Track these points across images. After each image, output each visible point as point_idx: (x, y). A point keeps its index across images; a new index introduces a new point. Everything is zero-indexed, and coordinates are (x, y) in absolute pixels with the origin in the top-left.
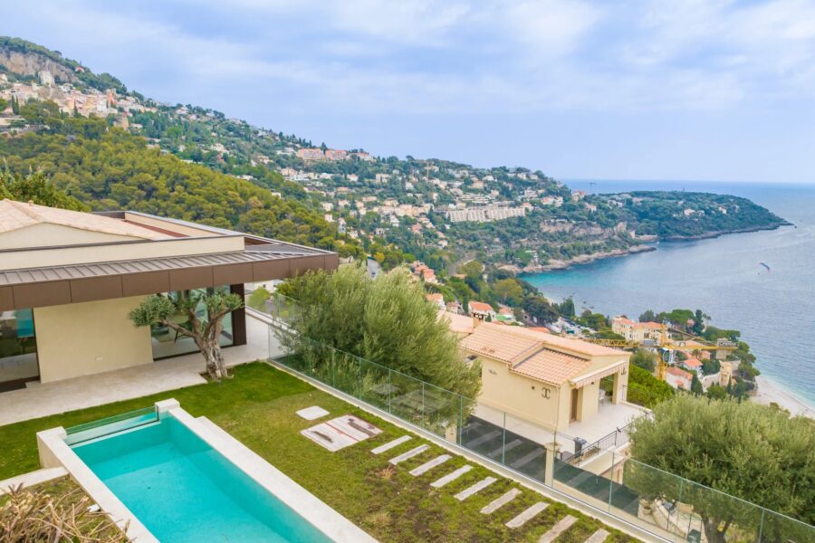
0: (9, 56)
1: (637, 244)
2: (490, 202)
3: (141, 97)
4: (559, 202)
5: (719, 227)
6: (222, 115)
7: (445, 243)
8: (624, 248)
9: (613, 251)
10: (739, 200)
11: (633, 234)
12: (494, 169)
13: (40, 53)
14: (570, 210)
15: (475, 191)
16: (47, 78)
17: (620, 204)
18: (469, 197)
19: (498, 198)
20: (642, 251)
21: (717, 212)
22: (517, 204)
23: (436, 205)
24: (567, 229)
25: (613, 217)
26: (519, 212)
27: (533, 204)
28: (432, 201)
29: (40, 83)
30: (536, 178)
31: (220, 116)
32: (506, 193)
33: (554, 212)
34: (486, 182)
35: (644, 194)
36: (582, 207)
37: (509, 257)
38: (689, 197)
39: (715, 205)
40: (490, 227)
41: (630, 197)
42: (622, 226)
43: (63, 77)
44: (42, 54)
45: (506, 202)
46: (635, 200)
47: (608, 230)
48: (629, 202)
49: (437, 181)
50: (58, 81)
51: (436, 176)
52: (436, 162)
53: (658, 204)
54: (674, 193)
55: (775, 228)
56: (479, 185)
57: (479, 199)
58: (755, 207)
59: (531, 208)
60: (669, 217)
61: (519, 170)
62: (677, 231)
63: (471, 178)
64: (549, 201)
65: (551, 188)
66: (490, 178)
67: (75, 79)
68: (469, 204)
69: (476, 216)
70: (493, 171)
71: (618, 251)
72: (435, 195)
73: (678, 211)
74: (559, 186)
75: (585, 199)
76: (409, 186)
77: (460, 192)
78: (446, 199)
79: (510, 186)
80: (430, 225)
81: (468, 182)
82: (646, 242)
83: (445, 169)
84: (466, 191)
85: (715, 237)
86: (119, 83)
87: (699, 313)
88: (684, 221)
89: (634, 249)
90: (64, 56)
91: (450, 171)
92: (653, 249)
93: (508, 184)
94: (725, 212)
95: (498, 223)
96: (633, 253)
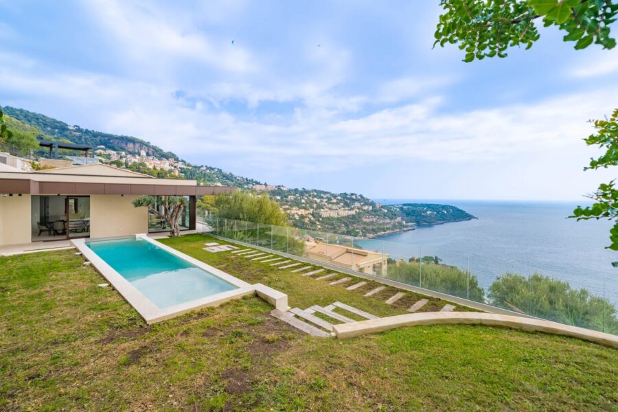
0: (127, 144)
1: (406, 227)
2: (340, 208)
3: (185, 162)
4: (371, 208)
5: (444, 219)
6: (221, 170)
7: (319, 227)
8: (400, 229)
9: (396, 230)
10: (452, 208)
11: (404, 223)
12: (341, 194)
13: (141, 143)
14: (375, 212)
15: (333, 203)
16: (143, 153)
17: (398, 209)
18: (330, 206)
19: (343, 207)
20: (409, 230)
21: (442, 212)
22: (352, 209)
23: (315, 210)
24: (374, 220)
25: (395, 215)
26: (353, 212)
27: (359, 209)
28: (313, 208)
29: (139, 155)
30: (359, 197)
31: (220, 171)
32: (347, 205)
33: (368, 212)
34: (338, 199)
35: (408, 205)
36: (381, 210)
37: (348, 233)
38: (429, 206)
39: (441, 209)
40: (339, 219)
41: (402, 206)
42: (399, 219)
43: (150, 153)
44: (142, 143)
45: (346, 208)
46: (405, 207)
47: (393, 221)
48: (402, 209)
49: (316, 199)
50: (148, 155)
51: (315, 197)
52: (315, 191)
53: (415, 209)
54: (422, 204)
55: (470, 219)
56: (335, 201)
57: (335, 207)
58: (459, 210)
59: (358, 211)
60: (420, 215)
61: (352, 194)
62: (425, 222)
63: (331, 197)
64: (366, 208)
65: (366, 202)
66: (339, 198)
67: (156, 154)
68: (330, 209)
69: (334, 214)
70: (341, 195)
71: (398, 230)
72: (315, 205)
73: (424, 212)
74: (370, 201)
75: (382, 207)
76: (303, 201)
77: (326, 204)
78: (320, 207)
79: (348, 201)
80: (312, 219)
81: (329, 199)
82: (411, 226)
83: (319, 194)
84: (329, 203)
85: (442, 224)
86: (175, 156)
87: (436, 258)
88: (427, 216)
89: (405, 229)
90: (151, 144)
91: (322, 195)
92: (414, 229)
93: (347, 200)
94: (446, 212)
95: (343, 217)
96: (405, 231)
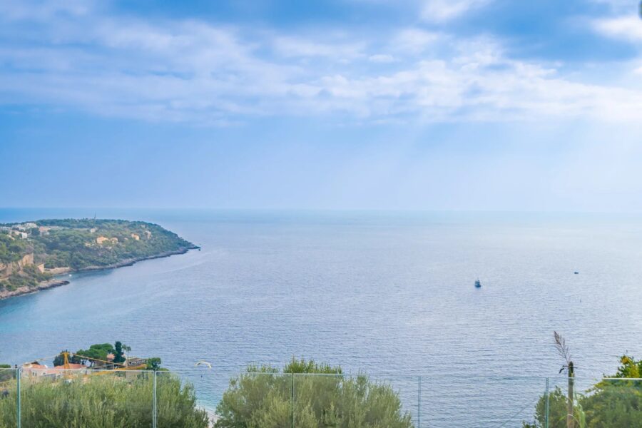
1: (47, 278)
5: (134, 254)
8: (31, 284)
9: (19, 290)
10: (152, 227)
11: (42, 268)
17: (25, 235)
20: (54, 286)
21: (131, 238)
25: (17, 249)
35: (52, 223)
38: (101, 225)
39: (127, 231)
41: (35, 226)
42: (28, 259)
46: (44, 230)
47: (11, 266)
48: (35, 232)
53: (68, 233)
54: (85, 221)
55: (185, 252)
58: (165, 232)
60: (81, 247)
62: (93, 262)
71: (26, 289)
73: (90, 239)
82: (60, 275)
85: (130, 265)
87: (118, 344)
88: (96, 250)
89: (43, 284)
92: (66, 283)
94: (138, 238)
96: (42, 289)
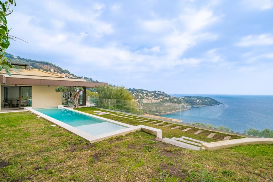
0: (44, 66)
2: (152, 98)
3: (73, 75)
4: (168, 98)
5: (206, 104)
6: (92, 79)
7: (142, 108)
8: (183, 109)
9: (181, 110)
10: (210, 98)
11: (185, 106)
12: (153, 91)
13: (51, 65)
14: (171, 101)
15: (149, 96)
16: (52, 70)
17: (182, 99)
18: (147, 97)
19: (154, 98)
20: (188, 110)
21: (205, 101)
22: (158, 99)
23: (140, 99)
24: (170, 105)
25: (180, 102)
26: (159, 101)
27: (162, 99)
29: (50, 71)
30: (162, 93)
32: (156, 97)
33: (167, 101)
34: (151, 94)
35: (187, 97)
36: (173, 100)
37: (157, 111)
38: (198, 98)
39: (204, 99)
40: (152, 104)
41: (184, 97)
42: (183, 104)
43: (56, 70)
44: (52, 65)
45: (156, 99)
46: (186, 98)
47: (179, 105)
48: (184, 99)
49: (140, 94)
50: (54, 71)
51: (140, 93)
52: (140, 90)
53: (191, 99)
54: (194, 97)
55: (218, 104)
56: (150, 95)
57: (150, 98)
58: (213, 100)
59: (162, 100)
60: (193, 102)
61: (159, 91)
62: (196, 105)
63: (148, 93)
64: (166, 98)
65: (166, 95)
66: (152, 93)
67: (58, 71)
68: (147, 99)
69: (149, 102)
70: (153, 92)
72: (140, 97)
73: (195, 101)
74: (168, 95)
75: (174, 98)
76: (134, 95)
77: (145, 96)
78: (142, 98)
79: (157, 95)
80: (138, 104)
81: (147, 94)
83: (142, 91)
84: (147, 96)
86: (69, 72)
88: (197, 103)
89: (186, 109)
90: (56, 66)
91: (143, 92)
92: (190, 109)
93: (156, 94)
94: (206, 101)
95: (154, 103)
96: (185, 110)
